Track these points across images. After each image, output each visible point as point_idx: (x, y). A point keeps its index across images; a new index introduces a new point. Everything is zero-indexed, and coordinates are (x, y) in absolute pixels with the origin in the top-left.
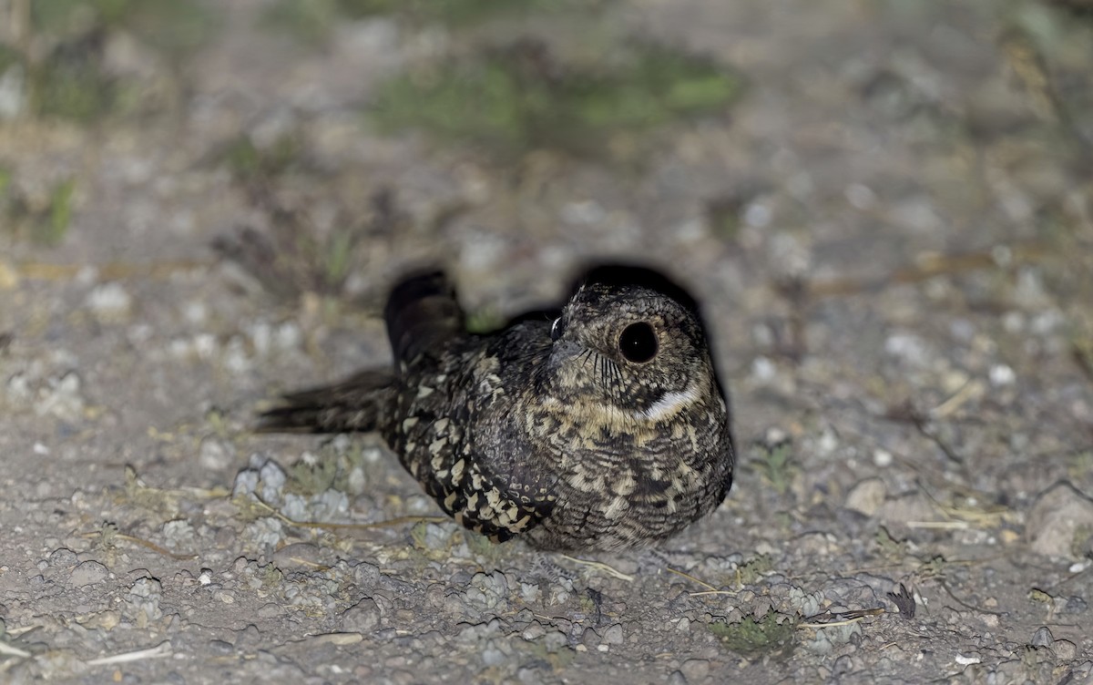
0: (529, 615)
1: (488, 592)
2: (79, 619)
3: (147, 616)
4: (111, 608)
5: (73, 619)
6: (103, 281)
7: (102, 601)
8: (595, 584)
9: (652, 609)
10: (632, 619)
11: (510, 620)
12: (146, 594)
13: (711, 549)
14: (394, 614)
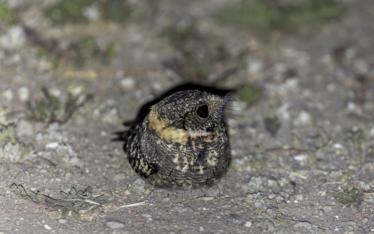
0: (271, 190)
1: (256, 182)
2: (117, 192)
3: (140, 191)
4: (128, 188)
5: (114, 192)
6: (126, 75)
7: (125, 185)
8: (293, 179)
9: (313, 188)
10: (306, 192)
11: (264, 192)
12: (140, 183)
13: (333, 168)
14: (224, 190)
